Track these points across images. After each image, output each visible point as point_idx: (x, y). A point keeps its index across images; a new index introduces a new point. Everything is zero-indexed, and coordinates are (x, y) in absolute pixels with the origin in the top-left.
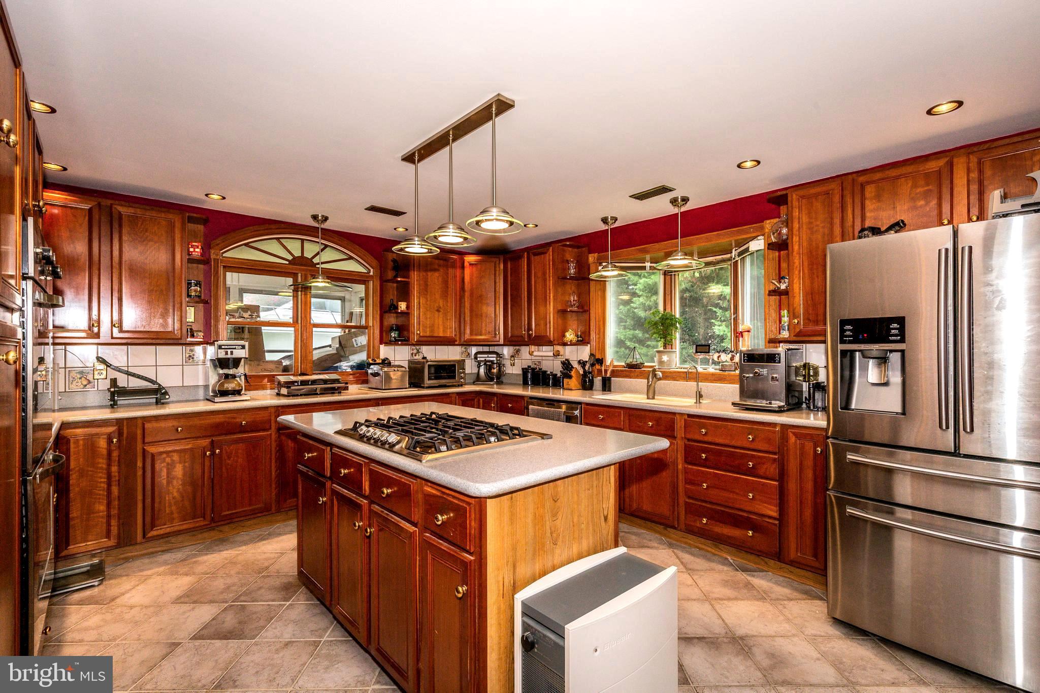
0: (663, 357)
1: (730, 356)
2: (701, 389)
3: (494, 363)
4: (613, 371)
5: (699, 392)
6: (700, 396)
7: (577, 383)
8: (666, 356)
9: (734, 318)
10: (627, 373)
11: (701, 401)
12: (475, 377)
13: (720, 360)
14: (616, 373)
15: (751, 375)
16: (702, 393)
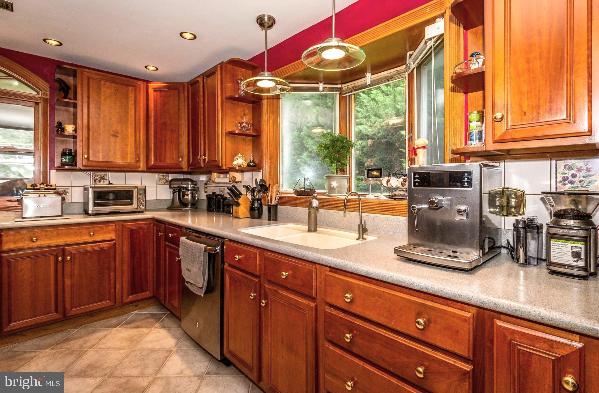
0: (332, 183)
1: (401, 180)
2: (365, 221)
3: (189, 190)
4: (281, 199)
5: (362, 226)
6: (363, 230)
7: (245, 210)
8: (335, 182)
9: (409, 139)
10: (294, 201)
11: (365, 236)
12: (169, 203)
13: (389, 186)
14: (284, 200)
15: (426, 206)
16: (368, 226)
